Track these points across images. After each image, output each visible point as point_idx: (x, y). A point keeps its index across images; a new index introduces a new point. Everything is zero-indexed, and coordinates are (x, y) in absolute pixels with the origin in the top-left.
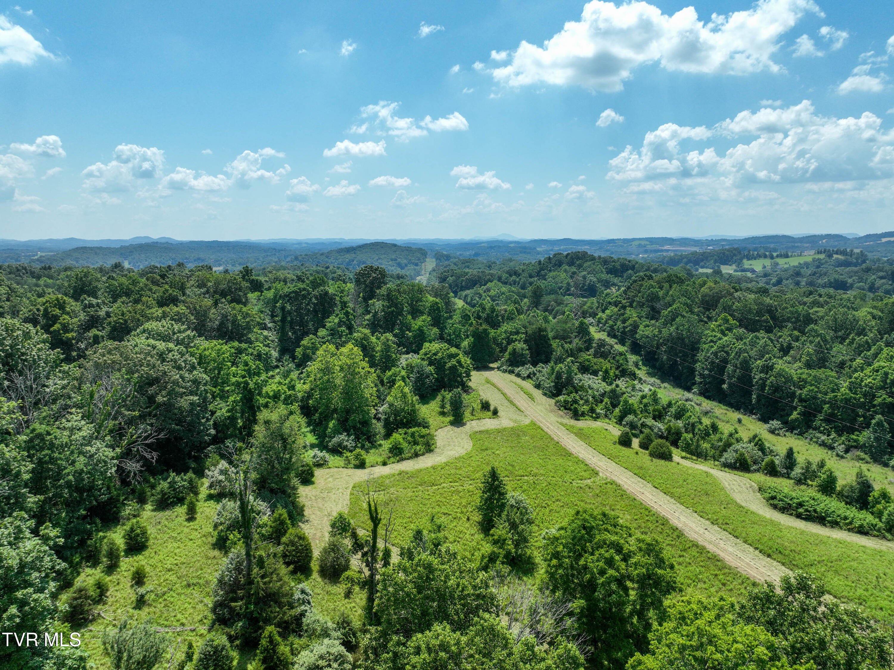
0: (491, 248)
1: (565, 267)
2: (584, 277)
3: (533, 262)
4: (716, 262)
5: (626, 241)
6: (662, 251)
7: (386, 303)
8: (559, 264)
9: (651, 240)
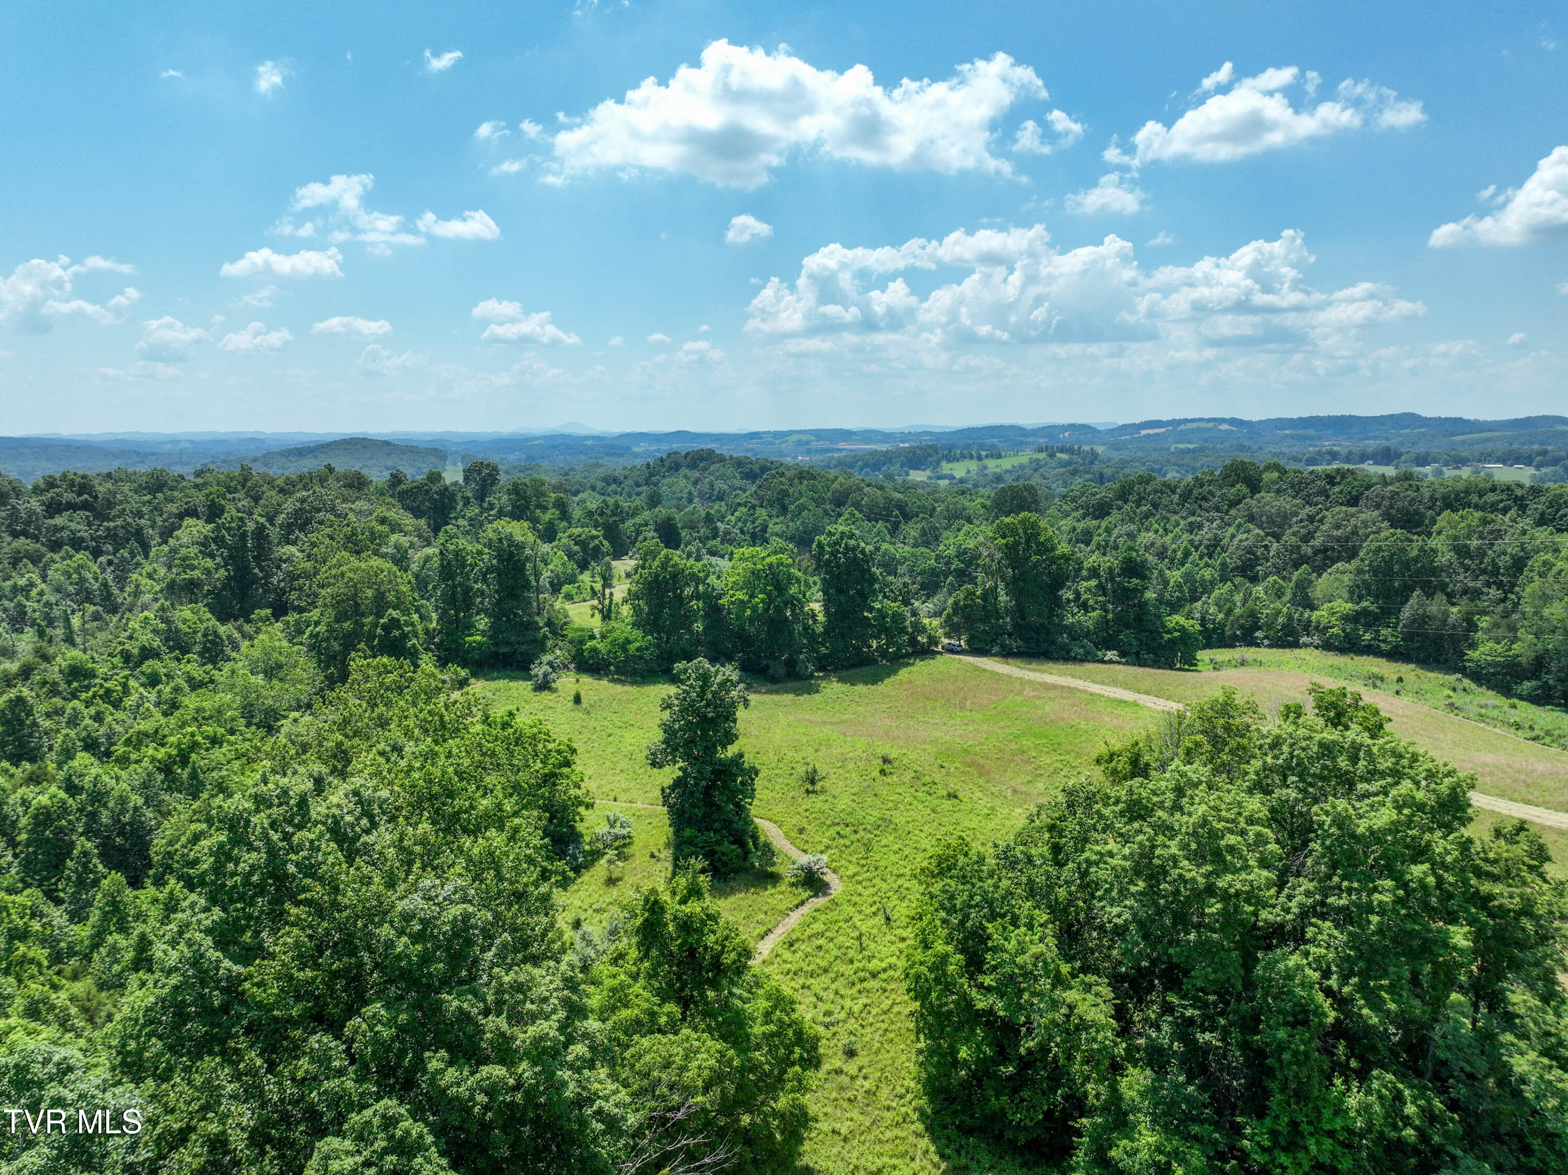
0: (555, 447)
1: (684, 471)
2: (712, 485)
4: (902, 465)
5: (779, 435)
6: (833, 450)
8: (676, 467)
9: (818, 434)
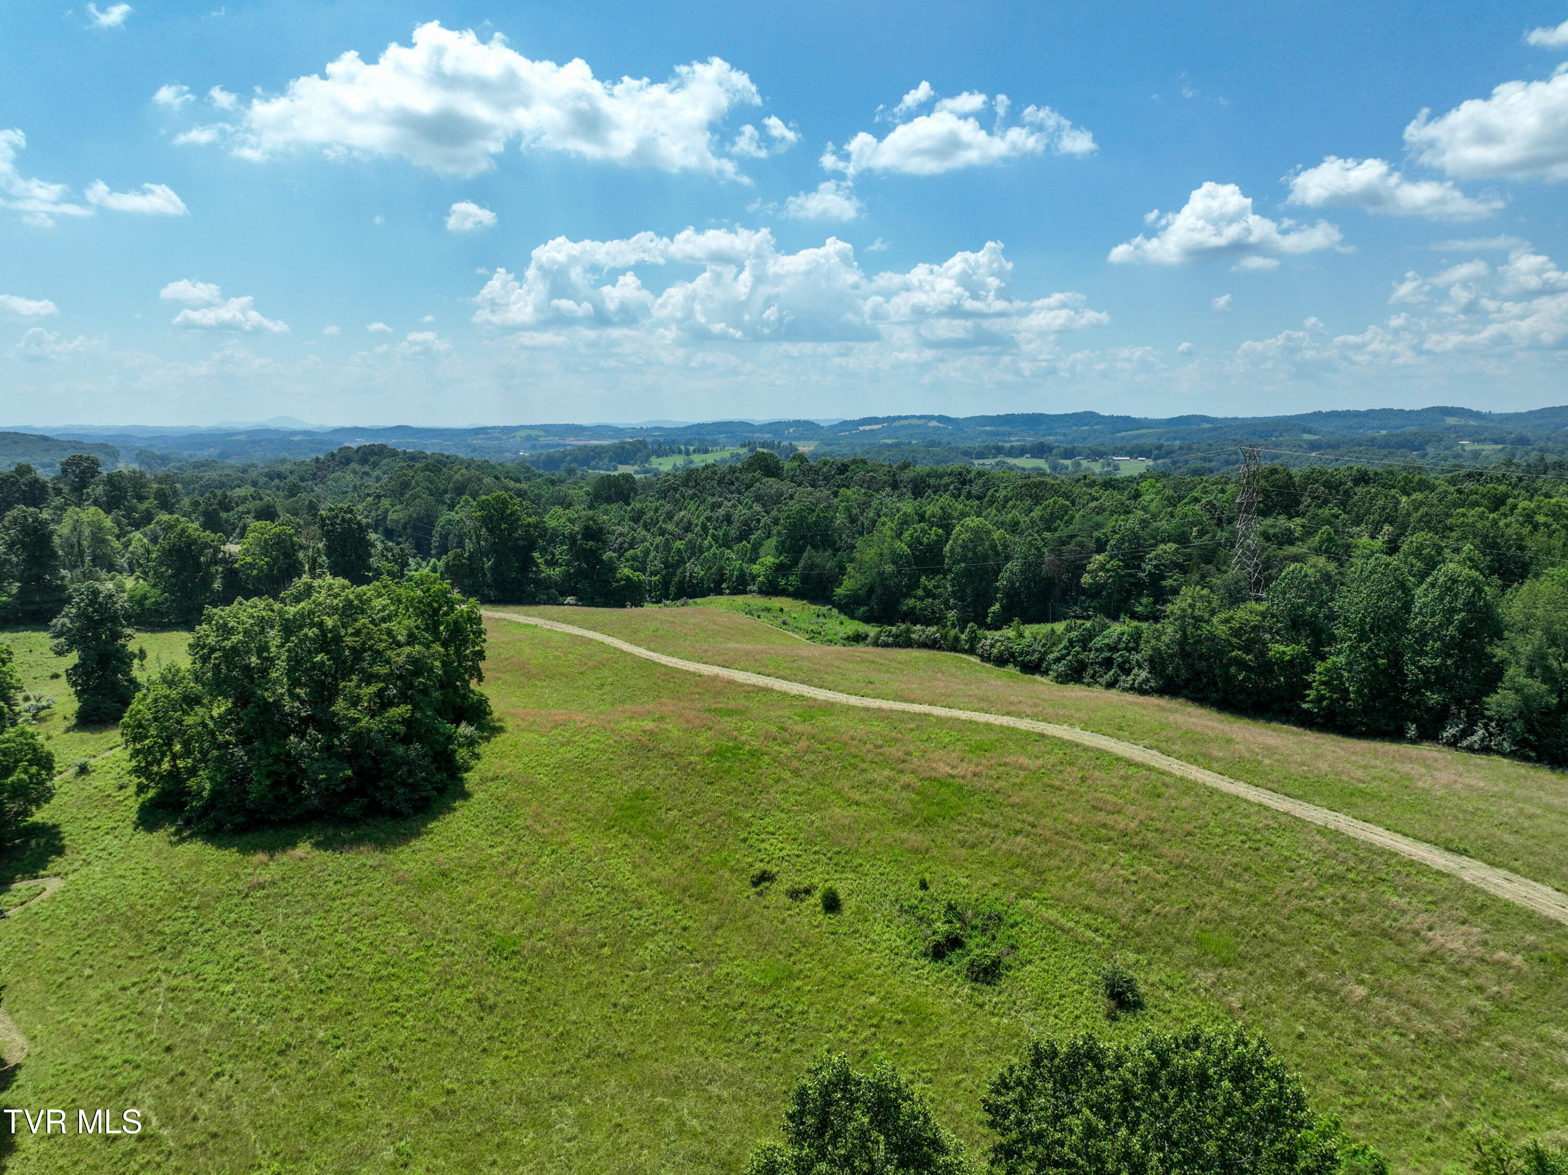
0: (254, 442)
1: (354, 465)
3: (308, 460)
4: (611, 460)
5: (508, 431)
6: (558, 446)
7: (108, 488)
8: (345, 462)
9: (548, 429)
